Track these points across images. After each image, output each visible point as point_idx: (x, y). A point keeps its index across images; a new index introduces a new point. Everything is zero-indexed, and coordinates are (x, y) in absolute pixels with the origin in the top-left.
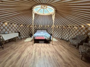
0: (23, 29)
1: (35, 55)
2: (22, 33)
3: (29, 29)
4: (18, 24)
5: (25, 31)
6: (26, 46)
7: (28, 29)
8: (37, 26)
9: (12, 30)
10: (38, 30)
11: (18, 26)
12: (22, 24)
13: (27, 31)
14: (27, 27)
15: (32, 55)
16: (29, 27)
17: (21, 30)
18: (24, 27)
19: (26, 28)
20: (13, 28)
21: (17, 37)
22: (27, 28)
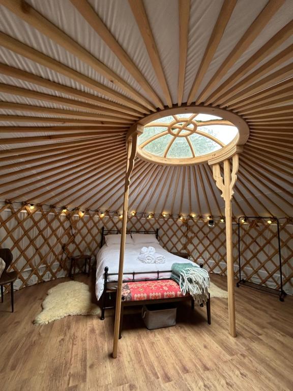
2: (23, 253)
3: (67, 232)
5: (39, 241)
7: (60, 232)
8: (107, 212)
10: (110, 232)
12: (36, 201)
13: (53, 241)
14: (57, 216)
16: (68, 217)
17: (18, 233)
19: (49, 224)
22: (55, 224)
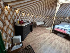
0: (48, 20)
1: (47, 40)
2: (47, 23)
4: (46, 16)
5: (49, 21)
6: (45, 32)
9: (42, 20)
10: (63, 22)
11: (45, 18)
12: (49, 16)
13: (51, 22)
14: (52, 18)
15: (45, 39)
17: (47, 20)
18: (50, 18)
20: (43, 19)
21: (43, 25)
